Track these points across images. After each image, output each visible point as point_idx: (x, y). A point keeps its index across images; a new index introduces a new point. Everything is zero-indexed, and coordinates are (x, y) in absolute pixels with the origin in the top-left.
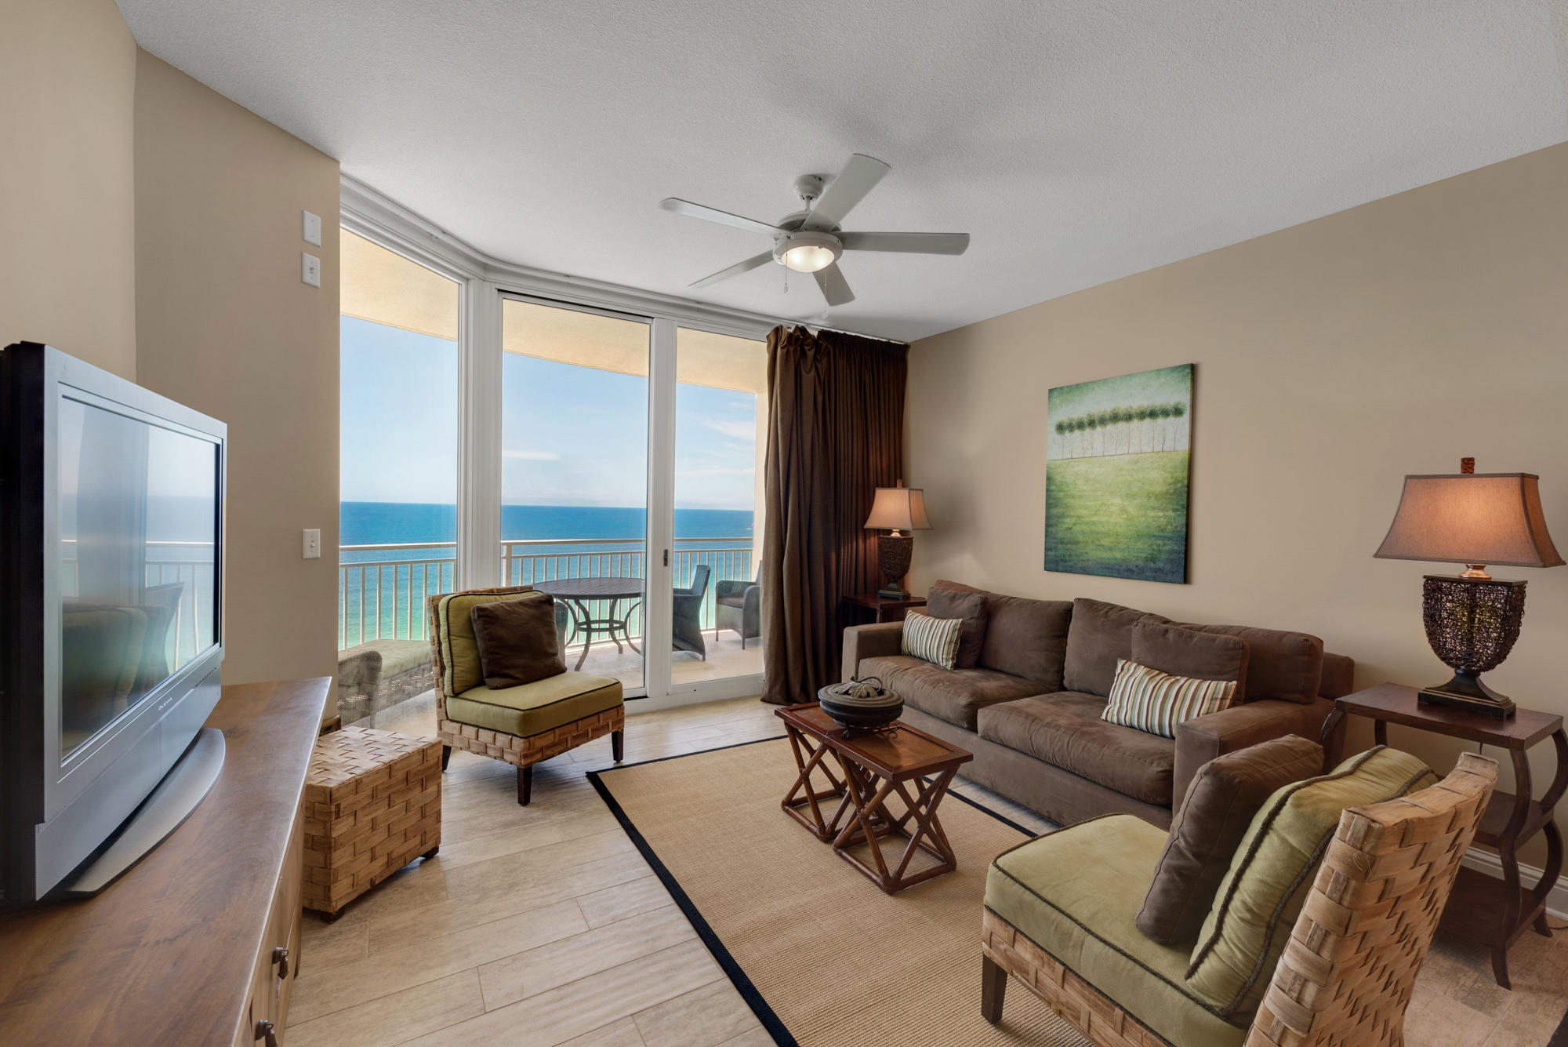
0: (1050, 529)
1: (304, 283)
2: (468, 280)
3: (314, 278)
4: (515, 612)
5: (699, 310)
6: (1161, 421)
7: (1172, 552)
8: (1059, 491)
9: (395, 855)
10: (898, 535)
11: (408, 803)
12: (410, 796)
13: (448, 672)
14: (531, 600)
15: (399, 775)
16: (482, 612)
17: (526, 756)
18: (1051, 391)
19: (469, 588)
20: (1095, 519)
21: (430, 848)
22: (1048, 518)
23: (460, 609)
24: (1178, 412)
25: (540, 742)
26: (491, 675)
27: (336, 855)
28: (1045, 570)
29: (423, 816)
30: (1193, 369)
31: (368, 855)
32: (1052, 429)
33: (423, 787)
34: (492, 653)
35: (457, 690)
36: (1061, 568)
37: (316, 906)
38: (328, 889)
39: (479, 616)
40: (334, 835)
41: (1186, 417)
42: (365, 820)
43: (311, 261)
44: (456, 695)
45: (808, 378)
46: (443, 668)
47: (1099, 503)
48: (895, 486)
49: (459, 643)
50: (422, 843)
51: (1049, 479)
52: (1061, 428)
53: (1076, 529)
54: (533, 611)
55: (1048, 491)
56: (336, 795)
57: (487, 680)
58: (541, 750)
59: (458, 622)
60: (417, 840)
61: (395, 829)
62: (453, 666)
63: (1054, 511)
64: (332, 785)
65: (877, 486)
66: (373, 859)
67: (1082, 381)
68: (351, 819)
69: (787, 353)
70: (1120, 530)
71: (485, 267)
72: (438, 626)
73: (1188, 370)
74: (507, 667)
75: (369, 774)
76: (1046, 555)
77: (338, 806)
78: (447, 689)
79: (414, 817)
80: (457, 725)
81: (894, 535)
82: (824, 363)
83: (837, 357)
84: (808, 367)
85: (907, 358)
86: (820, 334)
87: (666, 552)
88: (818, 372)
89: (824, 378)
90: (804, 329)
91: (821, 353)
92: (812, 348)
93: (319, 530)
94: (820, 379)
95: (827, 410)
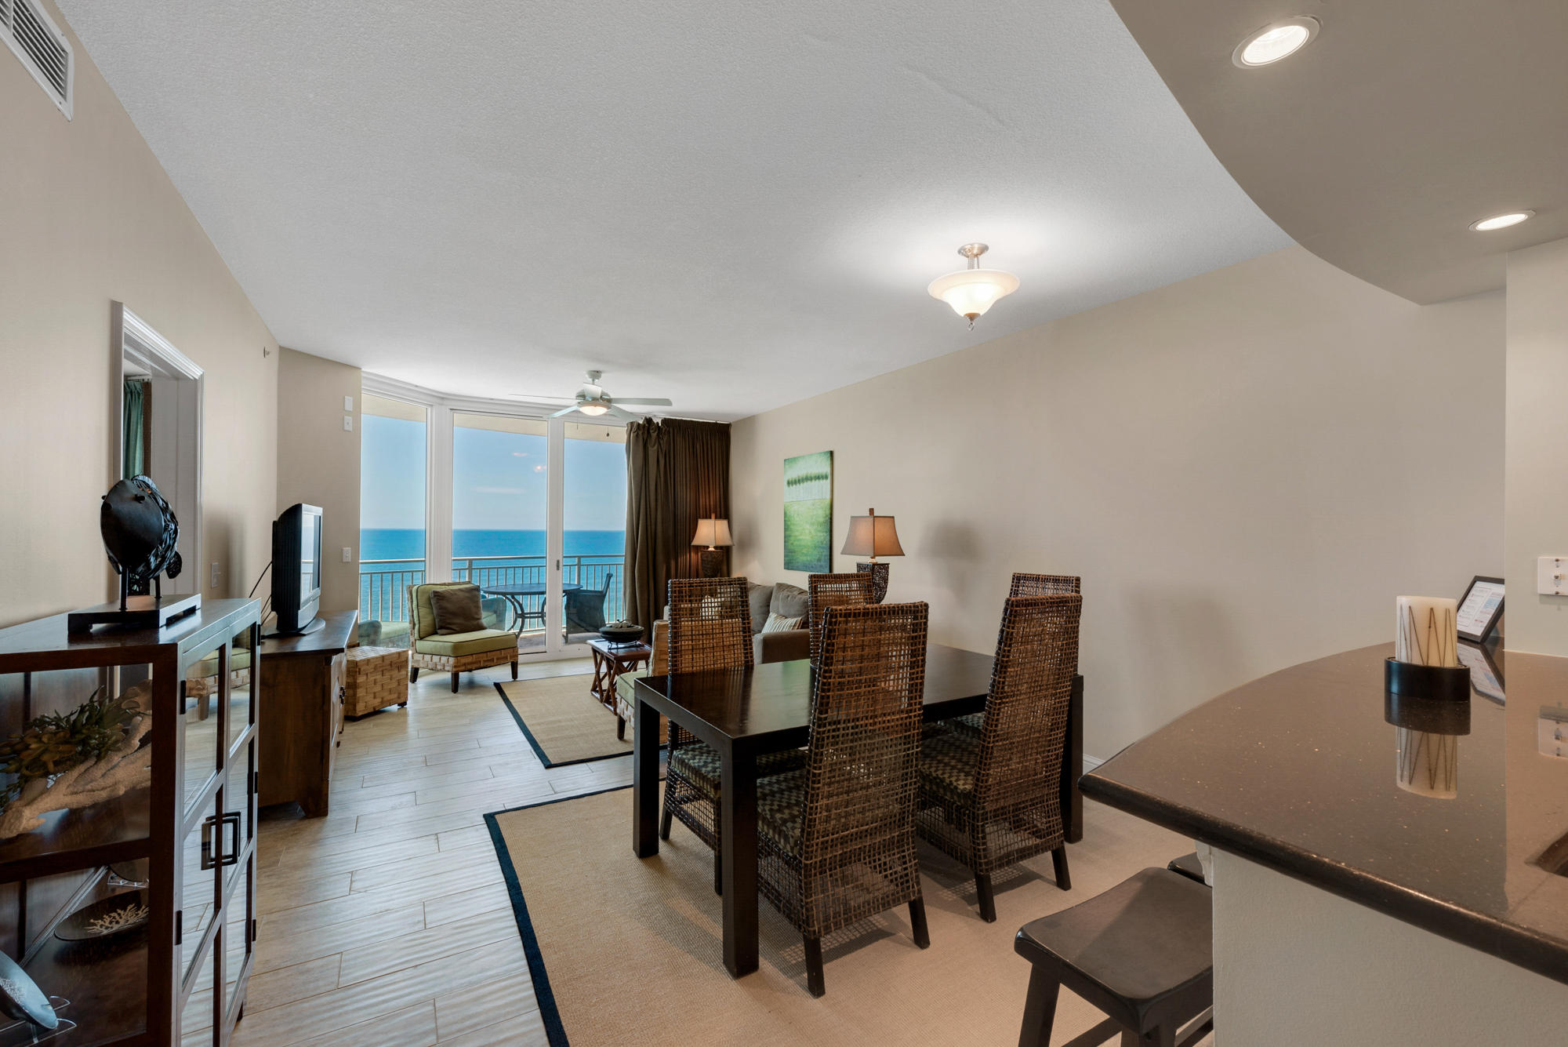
0: (786, 544)
1: (345, 431)
2: (432, 406)
3: (349, 427)
4: (456, 594)
6: (821, 481)
7: (825, 556)
8: (788, 521)
9: (385, 699)
10: (713, 549)
11: (391, 676)
12: (393, 673)
13: (417, 627)
14: (466, 588)
15: (388, 662)
16: (436, 594)
17: (455, 667)
18: (785, 460)
19: (432, 582)
20: (802, 537)
21: (402, 701)
22: (785, 537)
23: (424, 592)
24: (826, 477)
25: (464, 660)
26: (441, 628)
27: (359, 691)
28: (784, 568)
29: (399, 685)
30: (832, 453)
31: (372, 696)
32: (786, 483)
33: (399, 671)
34: (441, 616)
35: (422, 635)
36: (790, 568)
37: (350, 714)
38: (355, 706)
39: (435, 596)
40: (358, 681)
41: (829, 481)
42: (371, 679)
43: (348, 419)
44: (421, 639)
45: (652, 451)
46: (414, 625)
47: (802, 528)
48: (710, 518)
49: (423, 611)
50: (399, 698)
51: (785, 513)
52: (789, 483)
53: (795, 543)
54: (467, 595)
55: (785, 521)
56: (358, 664)
57: (439, 631)
58: (465, 664)
59: (423, 599)
60: (396, 695)
61: (385, 687)
62: (419, 623)
63: (787, 533)
64: (358, 659)
65: (700, 518)
66: (375, 698)
68: (365, 677)
69: (637, 435)
70: (809, 544)
71: (442, 399)
72: (412, 602)
73: (829, 455)
74: (450, 624)
75: (373, 658)
76: (784, 559)
77: (360, 669)
78: (417, 636)
79: (394, 685)
80: (421, 655)
81: (710, 549)
82: (665, 440)
83: (676, 434)
84: (653, 444)
85: (730, 433)
86: (663, 421)
87: (558, 562)
88: (661, 446)
89: (665, 449)
90: (650, 419)
91: (663, 435)
92: (654, 431)
93: (350, 548)
94: (662, 450)
95: (668, 469)
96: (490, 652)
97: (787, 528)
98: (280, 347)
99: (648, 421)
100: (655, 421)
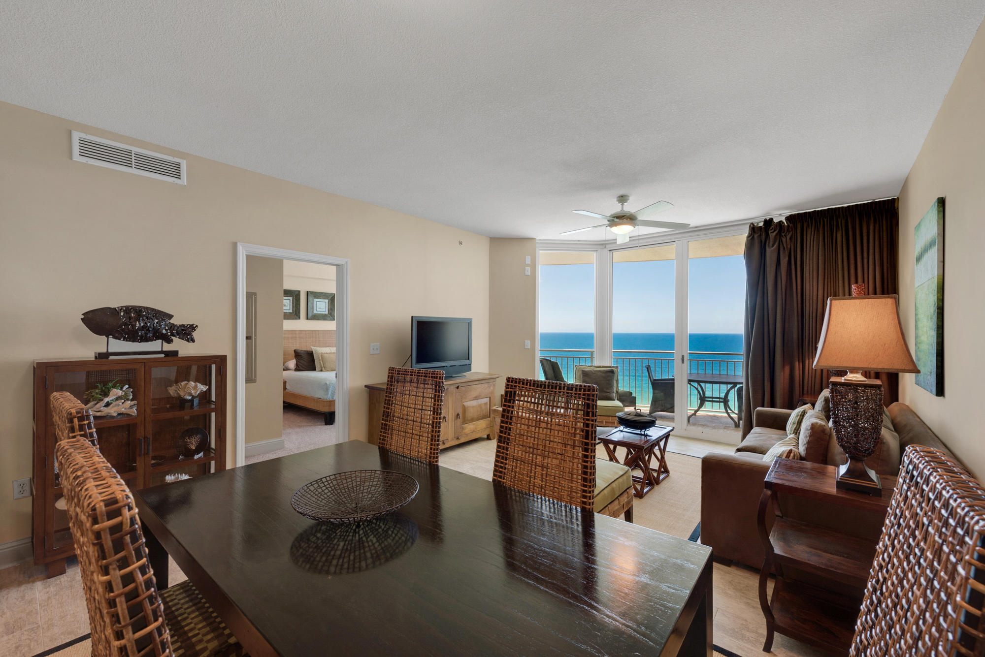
1: (526, 275)
3: (528, 273)
4: (595, 374)
6: (932, 251)
7: (934, 367)
8: (917, 315)
20: (922, 338)
22: (915, 338)
23: (579, 370)
24: (935, 243)
30: (942, 202)
43: (527, 269)
51: (915, 305)
52: (917, 261)
53: (919, 347)
59: (578, 375)
63: (916, 333)
69: (756, 239)
82: (788, 237)
83: (805, 228)
84: (771, 244)
85: (898, 208)
86: (787, 218)
87: (683, 357)
88: (783, 244)
89: (789, 247)
90: (771, 220)
91: (786, 231)
92: (775, 231)
93: (529, 341)
94: (784, 248)
95: (793, 267)
96: (600, 416)
98: (490, 238)
99: (768, 223)
100: (776, 220)
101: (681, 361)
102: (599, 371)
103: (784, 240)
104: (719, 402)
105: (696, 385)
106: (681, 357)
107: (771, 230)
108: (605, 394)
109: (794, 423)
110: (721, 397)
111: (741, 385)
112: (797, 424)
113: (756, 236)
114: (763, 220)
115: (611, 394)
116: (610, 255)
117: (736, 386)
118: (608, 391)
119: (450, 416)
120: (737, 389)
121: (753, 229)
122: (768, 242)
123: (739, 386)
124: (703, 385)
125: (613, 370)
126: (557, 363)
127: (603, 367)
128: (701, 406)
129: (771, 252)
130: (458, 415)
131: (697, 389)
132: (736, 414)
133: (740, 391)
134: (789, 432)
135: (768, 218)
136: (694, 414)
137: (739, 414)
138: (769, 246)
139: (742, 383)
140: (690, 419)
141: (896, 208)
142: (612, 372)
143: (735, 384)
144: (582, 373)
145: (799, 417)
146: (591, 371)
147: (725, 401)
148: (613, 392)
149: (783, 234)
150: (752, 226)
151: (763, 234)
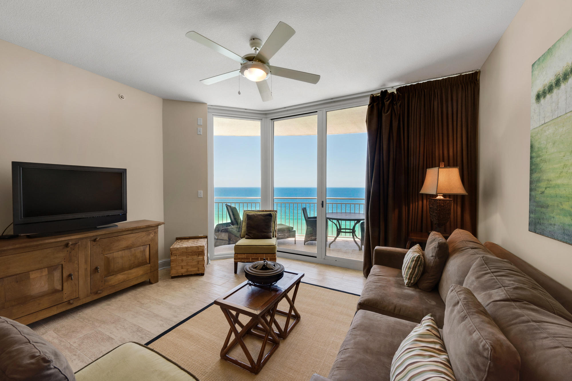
0: (533, 193)
2: (262, 119)
3: (200, 133)
5: (334, 102)
8: (537, 157)
10: (442, 198)
17: (235, 259)
18: (533, 65)
20: (559, 182)
22: (531, 183)
28: (529, 231)
31: (181, 267)
32: (533, 99)
36: (537, 231)
43: (200, 129)
47: (562, 164)
49: (244, 224)
51: (532, 147)
52: (539, 97)
53: (548, 192)
55: (531, 158)
61: (189, 264)
62: (242, 230)
63: (535, 176)
67: (550, 46)
71: (266, 114)
76: (530, 217)
81: (438, 197)
82: (399, 104)
83: (410, 98)
84: (386, 111)
85: (479, 80)
86: (398, 90)
87: (323, 202)
88: (394, 111)
89: (399, 112)
90: (386, 91)
91: (397, 100)
92: (389, 100)
93: (202, 191)
94: (395, 114)
95: (402, 129)
97: (534, 168)
98: (163, 99)
99: (384, 93)
100: (389, 91)
101: (321, 205)
102: (261, 215)
103: (395, 107)
104: (350, 232)
105: (335, 221)
106: (321, 203)
107: (386, 99)
108: (263, 234)
109: (409, 268)
110: (351, 228)
111: (363, 221)
112: (413, 269)
113: (375, 104)
114: (380, 92)
115: (269, 234)
116: (271, 123)
117: (360, 222)
118: (266, 231)
119: (82, 272)
120: (361, 224)
121: (373, 99)
122: (383, 109)
123: (361, 221)
124: (340, 221)
125: (271, 214)
126: (235, 208)
127: (266, 211)
128: (338, 235)
129: (385, 117)
130: (96, 269)
131: (336, 225)
132: (359, 239)
133: (362, 224)
134: (405, 276)
135: (383, 90)
136: (334, 240)
137: (362, 240)
138: (384, 112)
139: (363, 220)
140: (331, 245)
141: (478, 80)
142: (270, 215)
143: (358, 221)
144: (247, 217)
145: (414, 262)
146: (254, 215)
147: (353, 231)
148: (271, 232)
149: (395, 103)
150: (372, 96)
151: (380, 102)
